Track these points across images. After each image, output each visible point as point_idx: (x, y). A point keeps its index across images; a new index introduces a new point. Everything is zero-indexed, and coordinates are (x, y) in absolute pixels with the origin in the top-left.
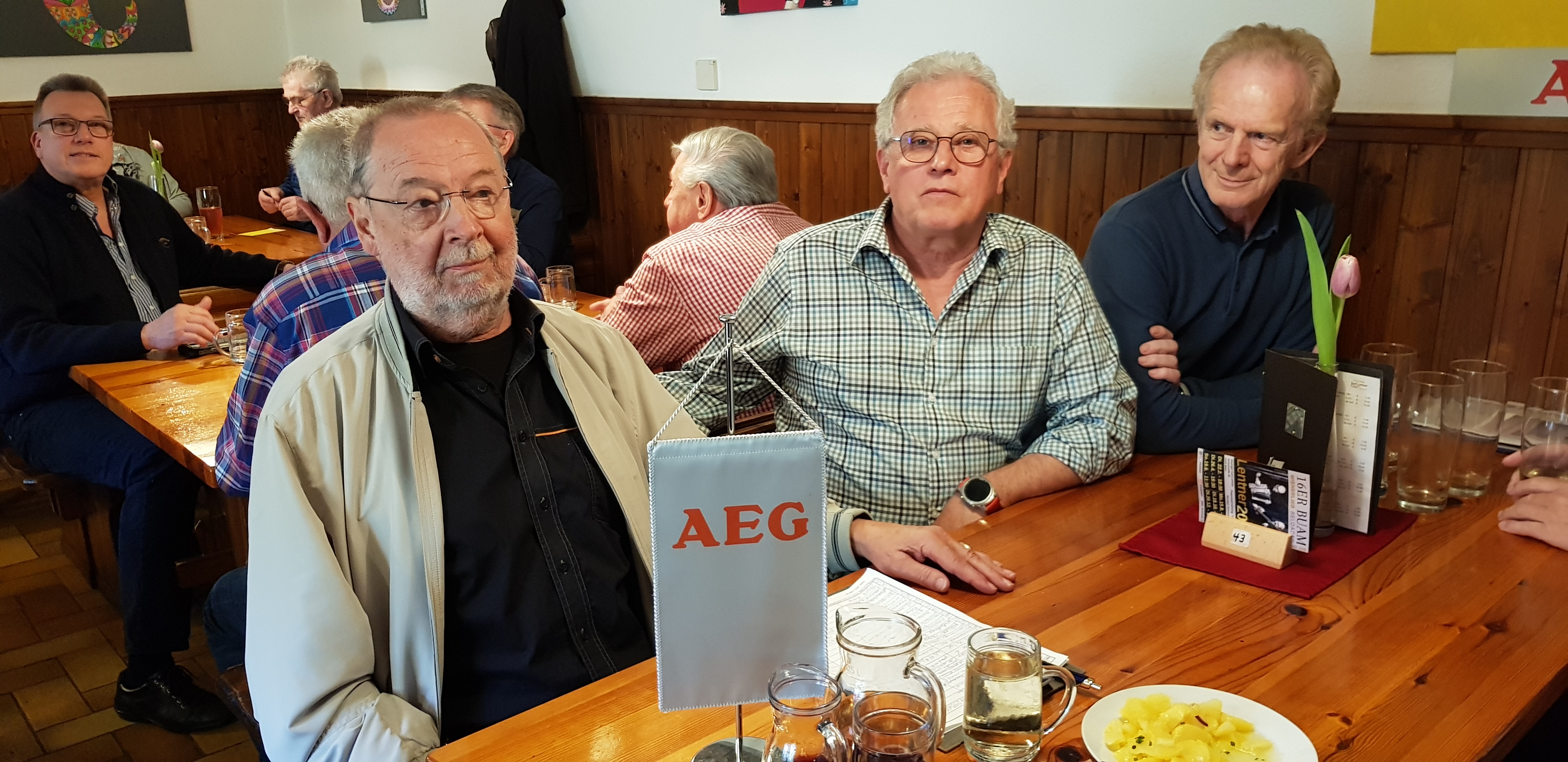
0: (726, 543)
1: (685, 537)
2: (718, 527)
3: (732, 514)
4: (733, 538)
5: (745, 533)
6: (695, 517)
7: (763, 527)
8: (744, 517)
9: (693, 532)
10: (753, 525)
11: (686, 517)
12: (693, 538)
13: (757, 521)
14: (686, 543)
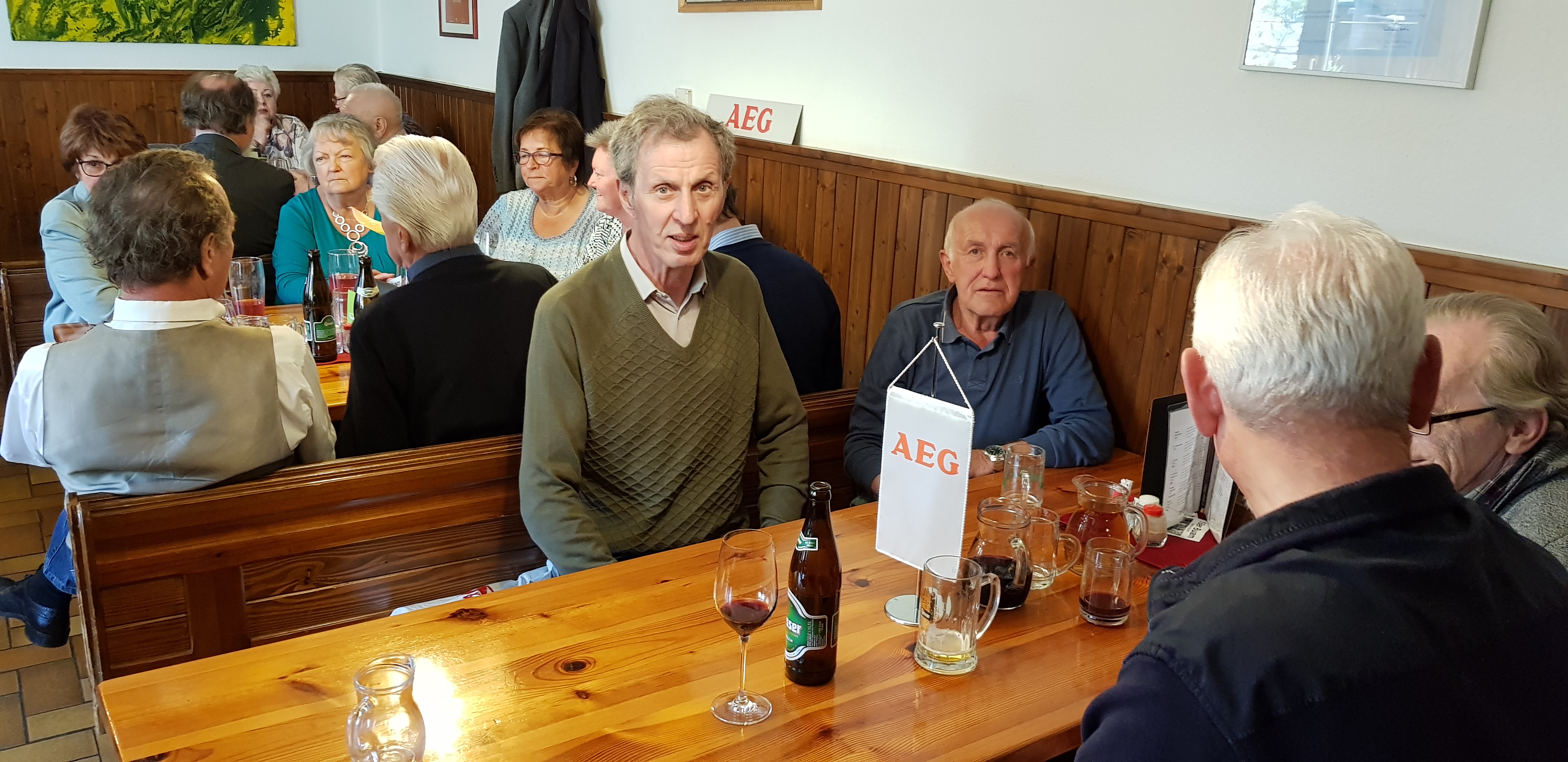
0: (916, 461)
1: (897, 449)
2: (913, 452)
3: (922, 444)
4: (919, 460)
5: (926, 459)
6: (903, 439)
7: (934, 460)
8: (927, 449)
9: (901, 447)
10: (931, 456)
11: (899, 437)
12: (900, 451)
13: (932, 454)
14: (897, 452)
